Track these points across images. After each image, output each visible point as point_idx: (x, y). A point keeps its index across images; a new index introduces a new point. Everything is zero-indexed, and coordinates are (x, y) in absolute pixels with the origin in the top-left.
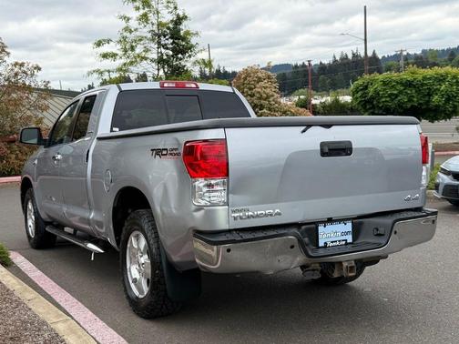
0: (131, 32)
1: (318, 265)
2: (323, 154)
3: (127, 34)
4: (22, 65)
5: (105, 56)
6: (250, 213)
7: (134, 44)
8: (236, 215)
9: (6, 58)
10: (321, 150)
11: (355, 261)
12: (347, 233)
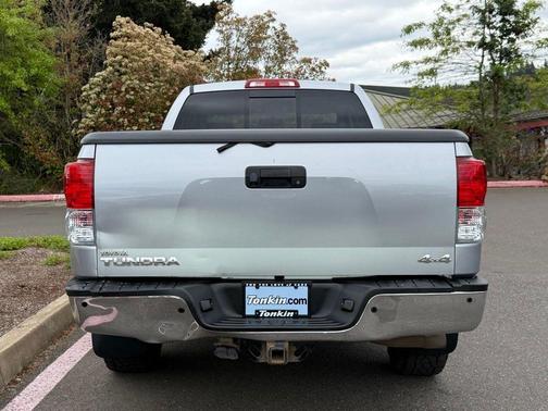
0: (450, 10)
1: (231, 340)
2: (250, 184)
3: (446, 14)
4: (309, 61)
5: (415, 44)
6: (129, 259)
7: (451, 27)
8: (107, 259)
9: (294, 54)
10: (247, 178)
11: (290, 342)
12: (298, 301)
